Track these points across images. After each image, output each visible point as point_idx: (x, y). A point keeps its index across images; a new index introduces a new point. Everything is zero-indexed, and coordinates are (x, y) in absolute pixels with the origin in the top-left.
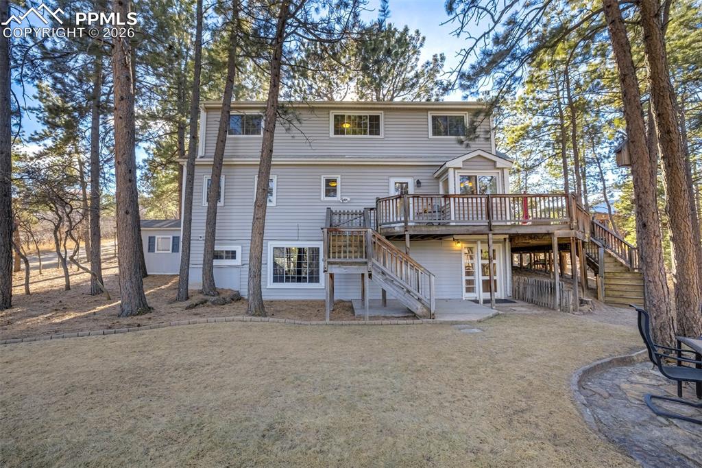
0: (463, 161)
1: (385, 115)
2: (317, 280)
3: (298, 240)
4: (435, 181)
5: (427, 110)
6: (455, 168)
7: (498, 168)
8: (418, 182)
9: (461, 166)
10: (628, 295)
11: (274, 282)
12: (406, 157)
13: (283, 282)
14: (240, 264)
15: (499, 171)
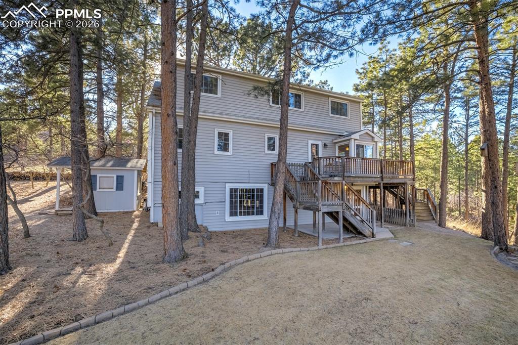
0: (360, 135)
1: (305, 95)
2: (261, 213)
3: (249, 183)
4: (333, 145)
5: (329, 96)
6: (355, 139)
7: (374, 142)
8: (325, 145)
9: (358, 138)
10: (422, 215)
11: (230, 216)
12: (317, 127)
13: (237, 215)
14: (203, 202)
15: (375, 143)
